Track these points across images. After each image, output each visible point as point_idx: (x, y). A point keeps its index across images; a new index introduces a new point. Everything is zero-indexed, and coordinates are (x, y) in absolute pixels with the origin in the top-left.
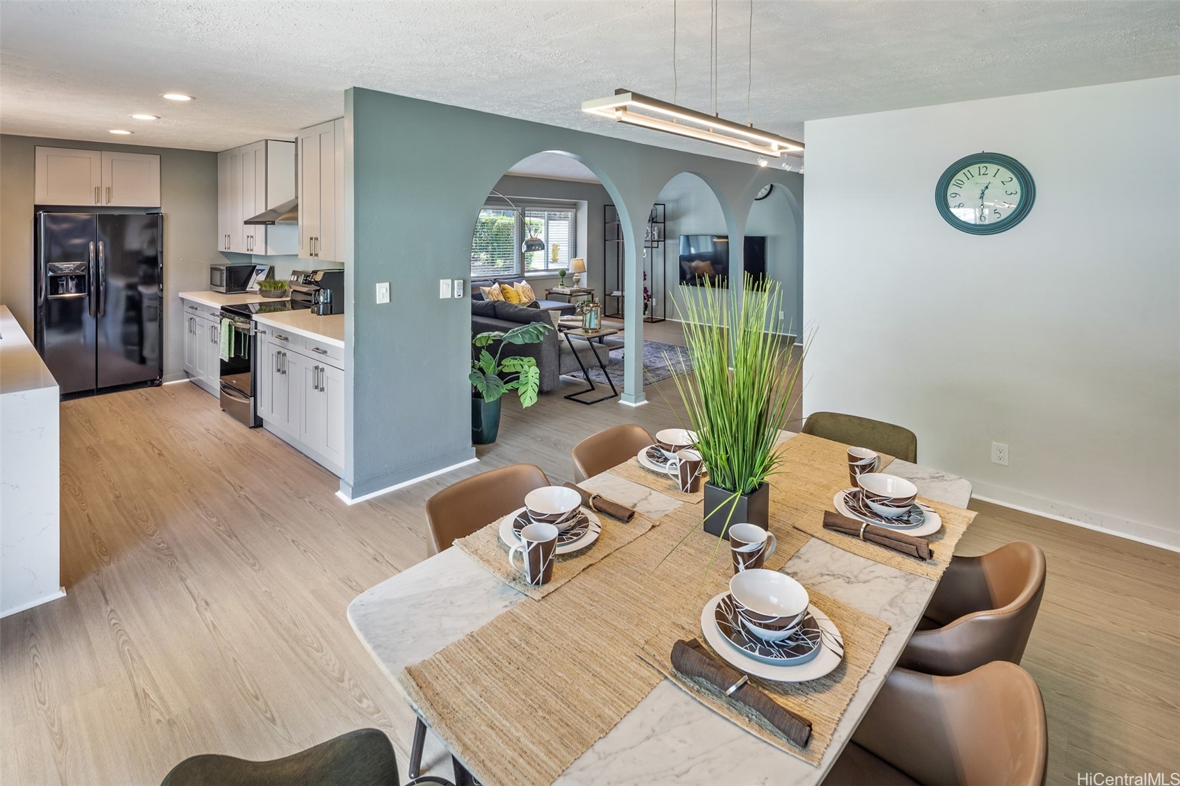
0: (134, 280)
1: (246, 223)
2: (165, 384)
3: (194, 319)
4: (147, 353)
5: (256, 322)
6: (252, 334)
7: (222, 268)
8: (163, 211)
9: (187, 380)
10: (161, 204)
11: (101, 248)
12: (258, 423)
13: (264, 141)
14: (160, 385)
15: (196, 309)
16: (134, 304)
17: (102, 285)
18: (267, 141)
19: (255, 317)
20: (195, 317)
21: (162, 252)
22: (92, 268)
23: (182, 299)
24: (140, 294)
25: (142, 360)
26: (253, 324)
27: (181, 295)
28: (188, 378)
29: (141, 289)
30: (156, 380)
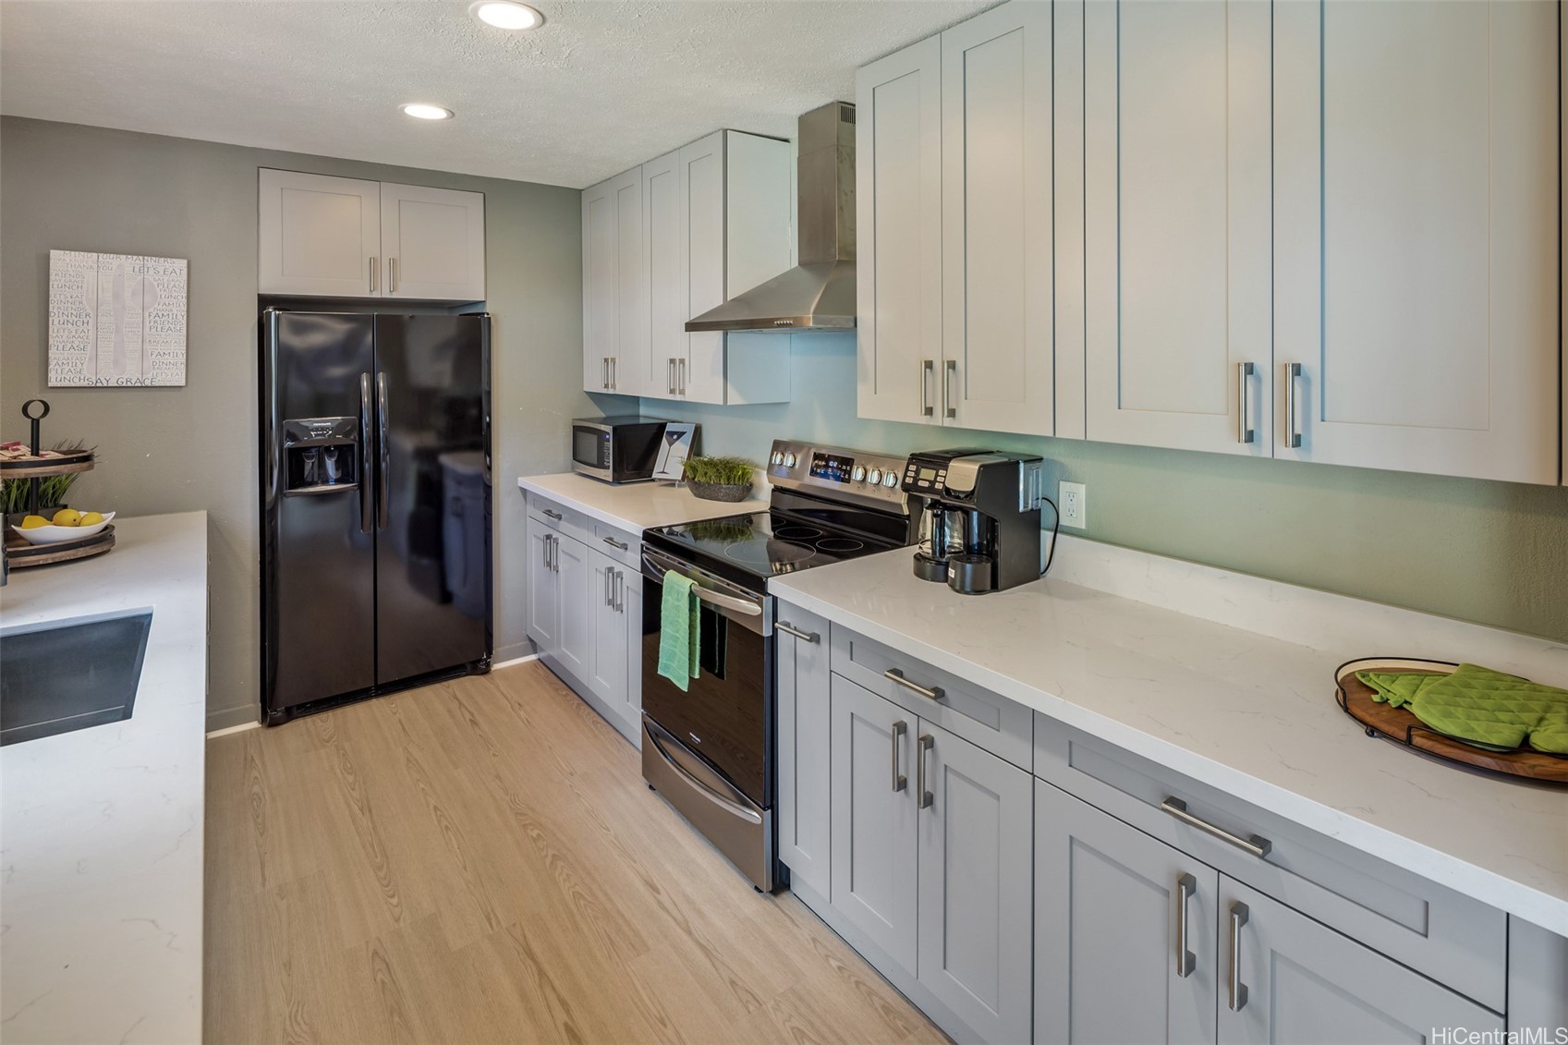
0: (430, 440)
1: (692, 326)
2: (496, 667)
3: (556, 540)
4: (455, 584)
5: (775, 599)
6: (767, 632)
7: (603, 427)
8: (489, 309)
9: (533, 657)
10: (486, 297)
11: (381, 385)
12: (780, 881)
13: (721, 132)
14: (486, 671)
15: (559, 517)
16: (431, 488)
17: (384, 460)
18: (725, 131)
19: (775, 585)
20: (555, 535)
21: (489, 393)
22: (367, 426)
23: (524, 491)
24: (440, 469)
25: (446, 597)
26: (767, 601)
27: (524, 482)
28: (535, 652)
29: (446, 460)
30: (480, 660)
